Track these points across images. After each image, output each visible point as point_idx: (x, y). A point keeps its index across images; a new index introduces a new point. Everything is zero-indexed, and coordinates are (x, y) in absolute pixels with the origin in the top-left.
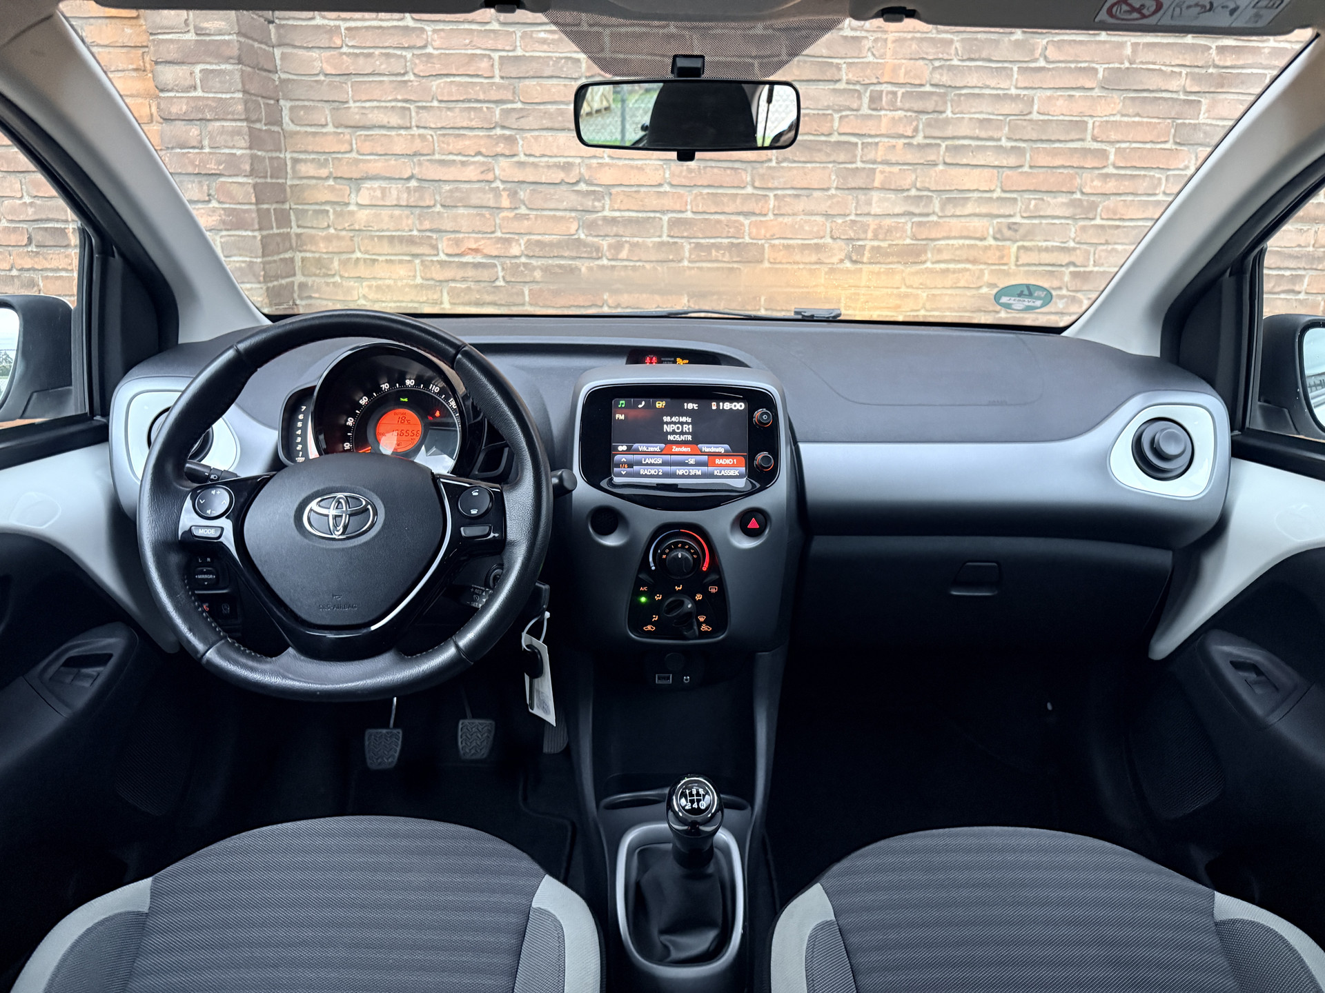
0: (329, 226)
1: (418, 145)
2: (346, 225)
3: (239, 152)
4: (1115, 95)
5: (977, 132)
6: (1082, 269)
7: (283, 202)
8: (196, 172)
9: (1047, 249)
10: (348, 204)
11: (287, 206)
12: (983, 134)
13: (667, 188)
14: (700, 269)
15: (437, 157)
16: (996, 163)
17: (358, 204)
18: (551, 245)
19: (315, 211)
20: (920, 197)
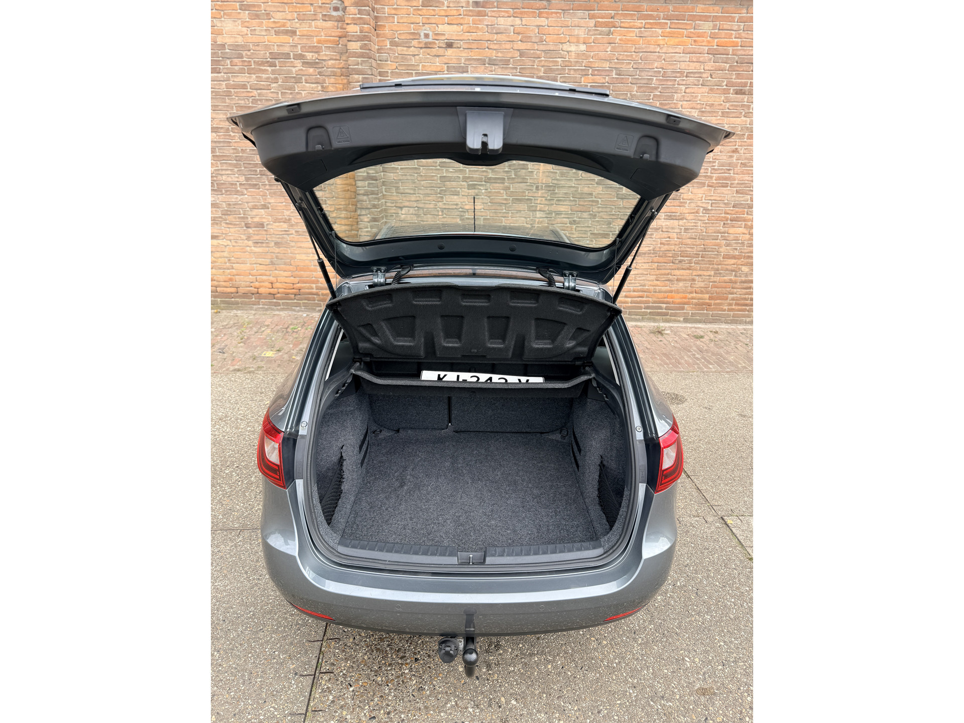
1: (418, 199)
4: (601, 186)
9: (584, 227)
13: (482, 210)
15: (423, 202)
17: (402, 214)
19: (391, 216)
20: (549, 214)
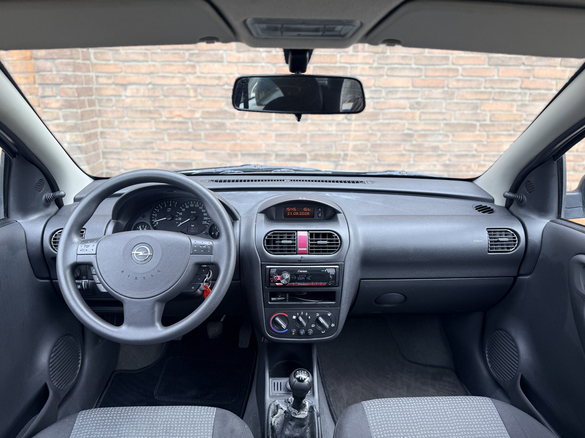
0: (112, 106)
2: (121, 105)
3: (69, 73)
5: (401, 61)
6: (448, 122)
7: (92, 95)
8: (50, 82)
10: (120, 96)
11: (94, 97)
12: (404, 62)
14: (281, 124)
16: (410, 75)
18: (213, 113)
